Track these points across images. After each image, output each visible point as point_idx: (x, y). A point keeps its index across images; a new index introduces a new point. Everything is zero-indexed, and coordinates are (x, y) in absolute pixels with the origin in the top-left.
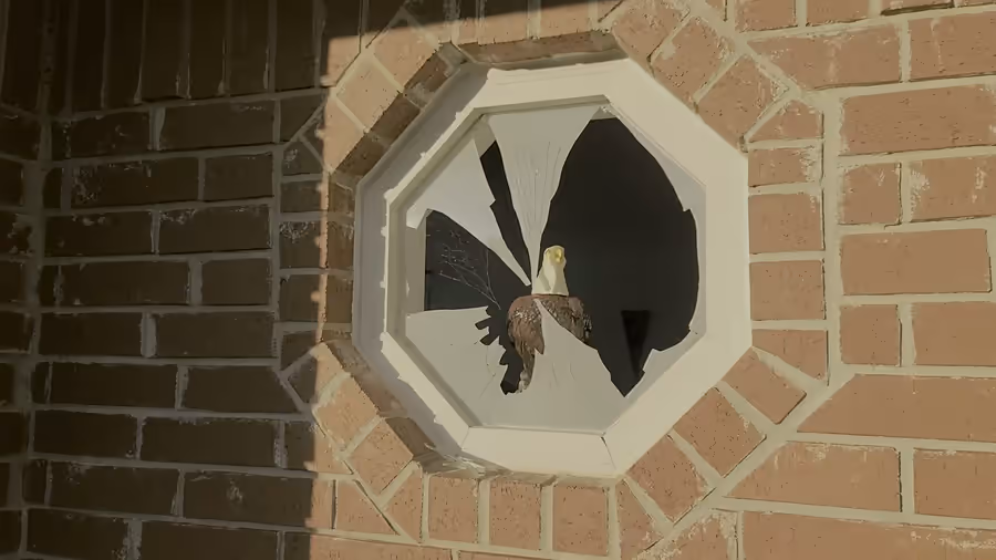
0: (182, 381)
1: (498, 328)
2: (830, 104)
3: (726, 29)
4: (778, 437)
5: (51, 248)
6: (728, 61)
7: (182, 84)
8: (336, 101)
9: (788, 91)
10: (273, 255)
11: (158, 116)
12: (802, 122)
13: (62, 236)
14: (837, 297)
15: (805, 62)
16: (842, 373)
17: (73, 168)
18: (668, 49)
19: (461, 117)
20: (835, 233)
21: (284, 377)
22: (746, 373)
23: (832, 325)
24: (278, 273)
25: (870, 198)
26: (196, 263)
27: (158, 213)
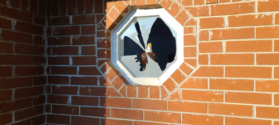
0: (78, 69)
1: (139, 59)
2: (198, 19)
3: (180, 5)
4: (188, 77)
5: (49, 44)
6: (181, 11)
7: (76, 11)
8: (108, 15)
9: (191, 17)
10: (96, 45)
11: (71, 17)
12: (193, 22)
13: (52, 41)
14: (198, 53)
15: (194, 12)
16: (199, 66)
17: (53, 27)
18: (170, 8)
19: (131, 18)
20: (198, 42)
21: (99, 68)
22: (183, 67)
23: (197, 58)
24: (97, 49)
25: (204, 36)
26: (80, 47)
27: (72, 37)
